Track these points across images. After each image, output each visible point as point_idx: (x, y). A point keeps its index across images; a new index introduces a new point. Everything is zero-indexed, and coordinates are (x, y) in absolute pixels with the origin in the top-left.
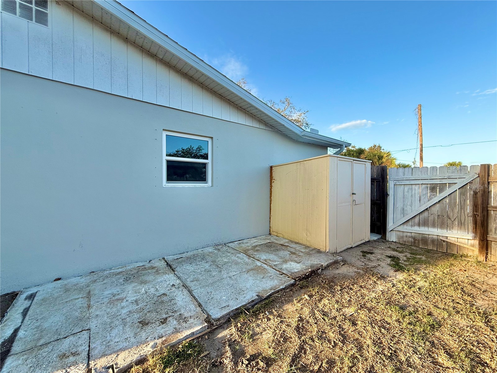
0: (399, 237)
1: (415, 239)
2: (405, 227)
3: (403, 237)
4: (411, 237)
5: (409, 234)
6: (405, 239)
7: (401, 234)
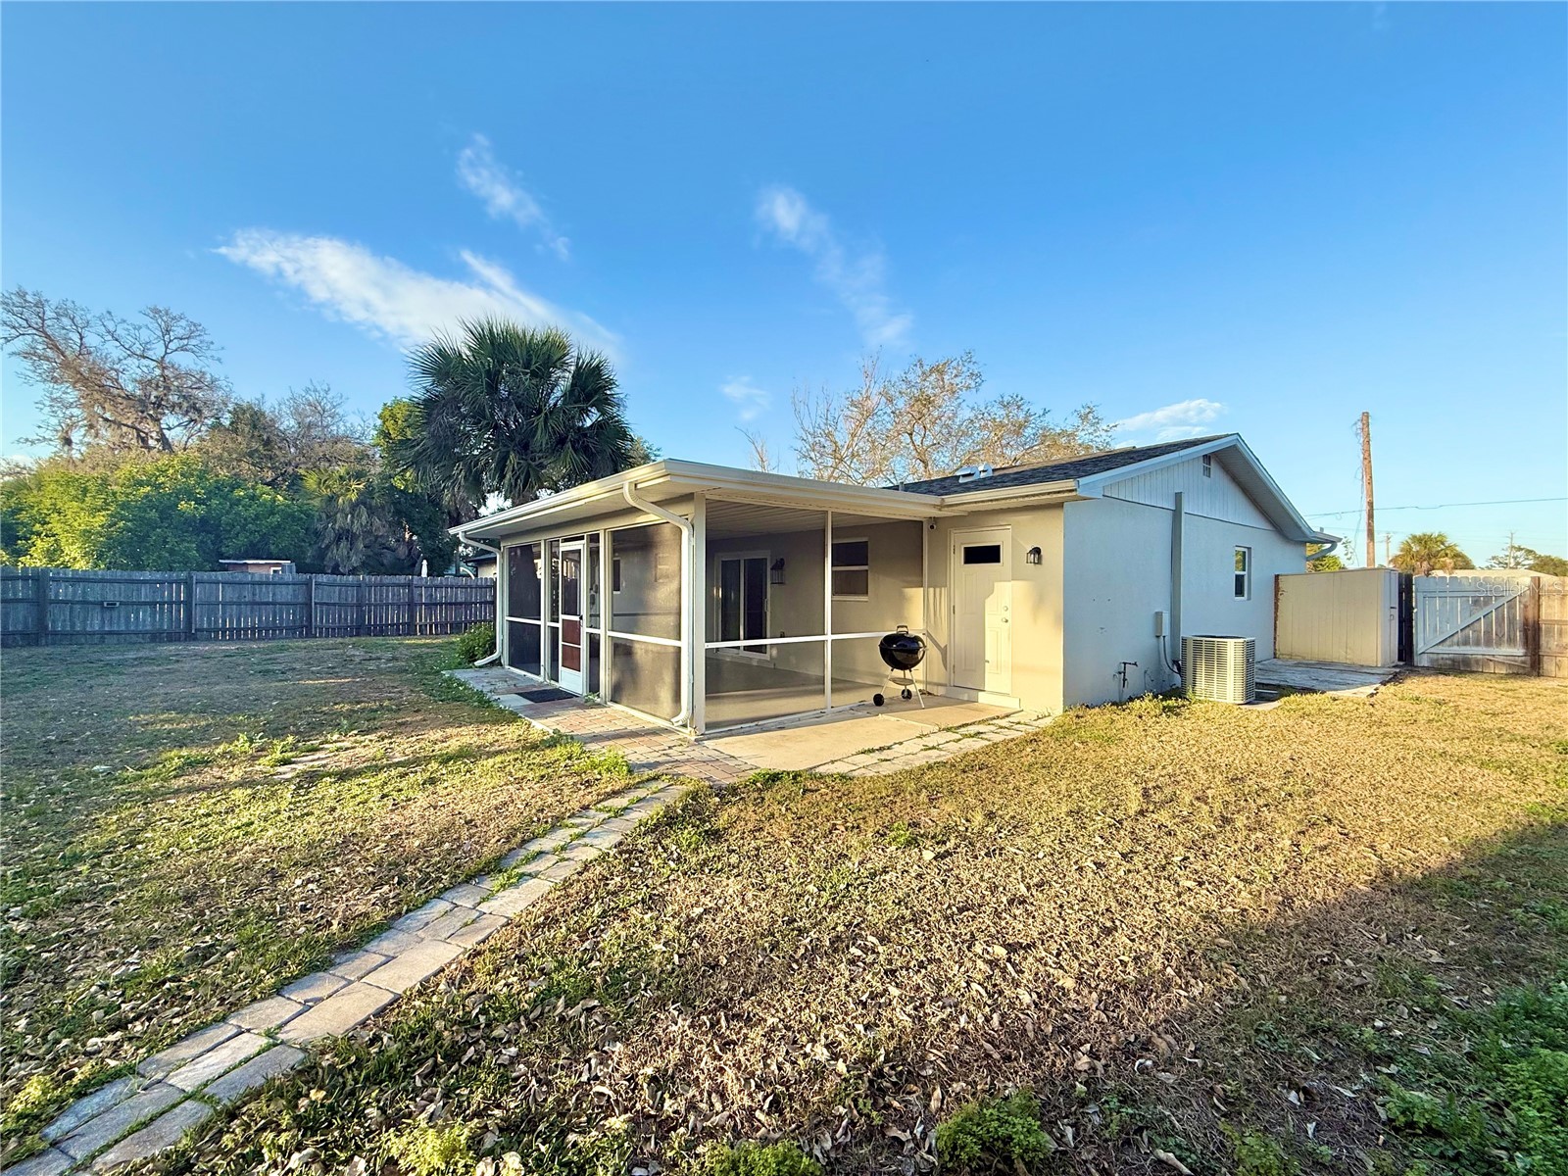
0: (1432, 661)
1: (1453, 660)
2: (1440, 647)
3: (1437, 660)
4: (1450, 659)
5: (1446, 656)
6: (1441, 662)
7: (1435, 656)
